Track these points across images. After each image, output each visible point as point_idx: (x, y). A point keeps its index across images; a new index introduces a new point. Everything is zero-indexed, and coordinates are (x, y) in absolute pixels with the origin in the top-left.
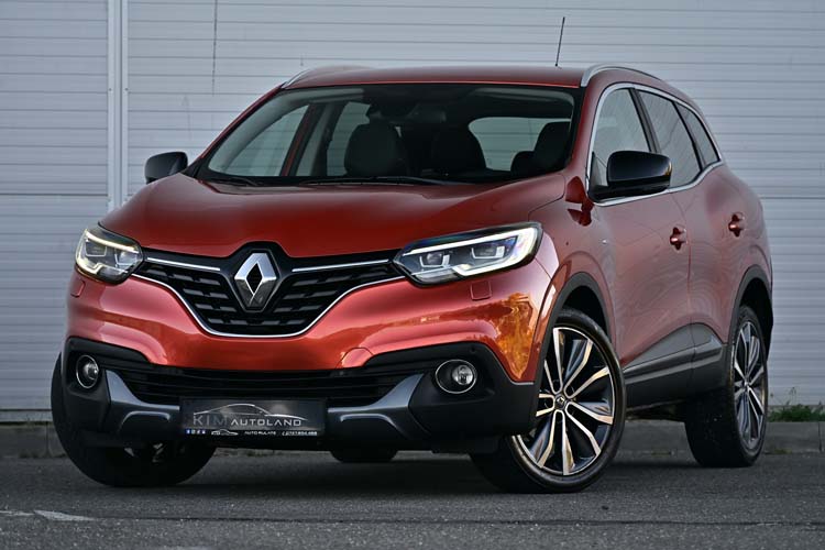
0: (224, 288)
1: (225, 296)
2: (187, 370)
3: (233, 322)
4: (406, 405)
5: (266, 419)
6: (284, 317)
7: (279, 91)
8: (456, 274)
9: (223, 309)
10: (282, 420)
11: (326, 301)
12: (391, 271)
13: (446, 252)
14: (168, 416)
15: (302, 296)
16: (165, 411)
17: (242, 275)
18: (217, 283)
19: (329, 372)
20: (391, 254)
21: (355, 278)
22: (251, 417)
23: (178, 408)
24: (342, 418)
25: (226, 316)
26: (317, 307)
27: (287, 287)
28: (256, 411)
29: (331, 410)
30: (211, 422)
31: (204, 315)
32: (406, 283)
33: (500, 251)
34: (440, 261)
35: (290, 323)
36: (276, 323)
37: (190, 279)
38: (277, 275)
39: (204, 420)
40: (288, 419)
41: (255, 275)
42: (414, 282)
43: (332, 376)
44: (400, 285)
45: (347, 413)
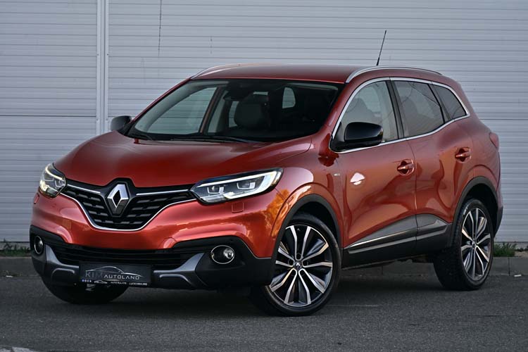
0: (102, 203)
1: (102, 207)
2: (84, 247)
3: (107, 222)
4: (194, 270)
5: (122, 275)
6: (132, 220)
7: (189, 81)
8: (225, 198)
9: (102, 214)
10: (130, 276)
11: (154, 212)
12: (189, 196)
13: (222, 185)
14: (73, 272)
15: (141, 208)
16: (72, 268)
17: (111, 197)
18: (98, 200)
19: (154, 251)
20: (189, 187)
21: (170, 199)
22: (114, 274)
23: (78, 267)
24: (161, 276)
25: (103, 218)
26: (149, 215)
27: (134, 203)
28: (117, 271)
29: (155, 271)
30: (95, 276)
31: (93, 217)
32: (197, 203)
33: (253, 185)
34: (218, 191)
35: (135, 223)
36: (128, 223)
37: (86, 197)
38: (129, 197)
39: (91, 275)
40: (133, 276)
41: (117, 196)
42: (202, 202)
43: (156, 253)
44: (194, 204)
45: (163, 273)
